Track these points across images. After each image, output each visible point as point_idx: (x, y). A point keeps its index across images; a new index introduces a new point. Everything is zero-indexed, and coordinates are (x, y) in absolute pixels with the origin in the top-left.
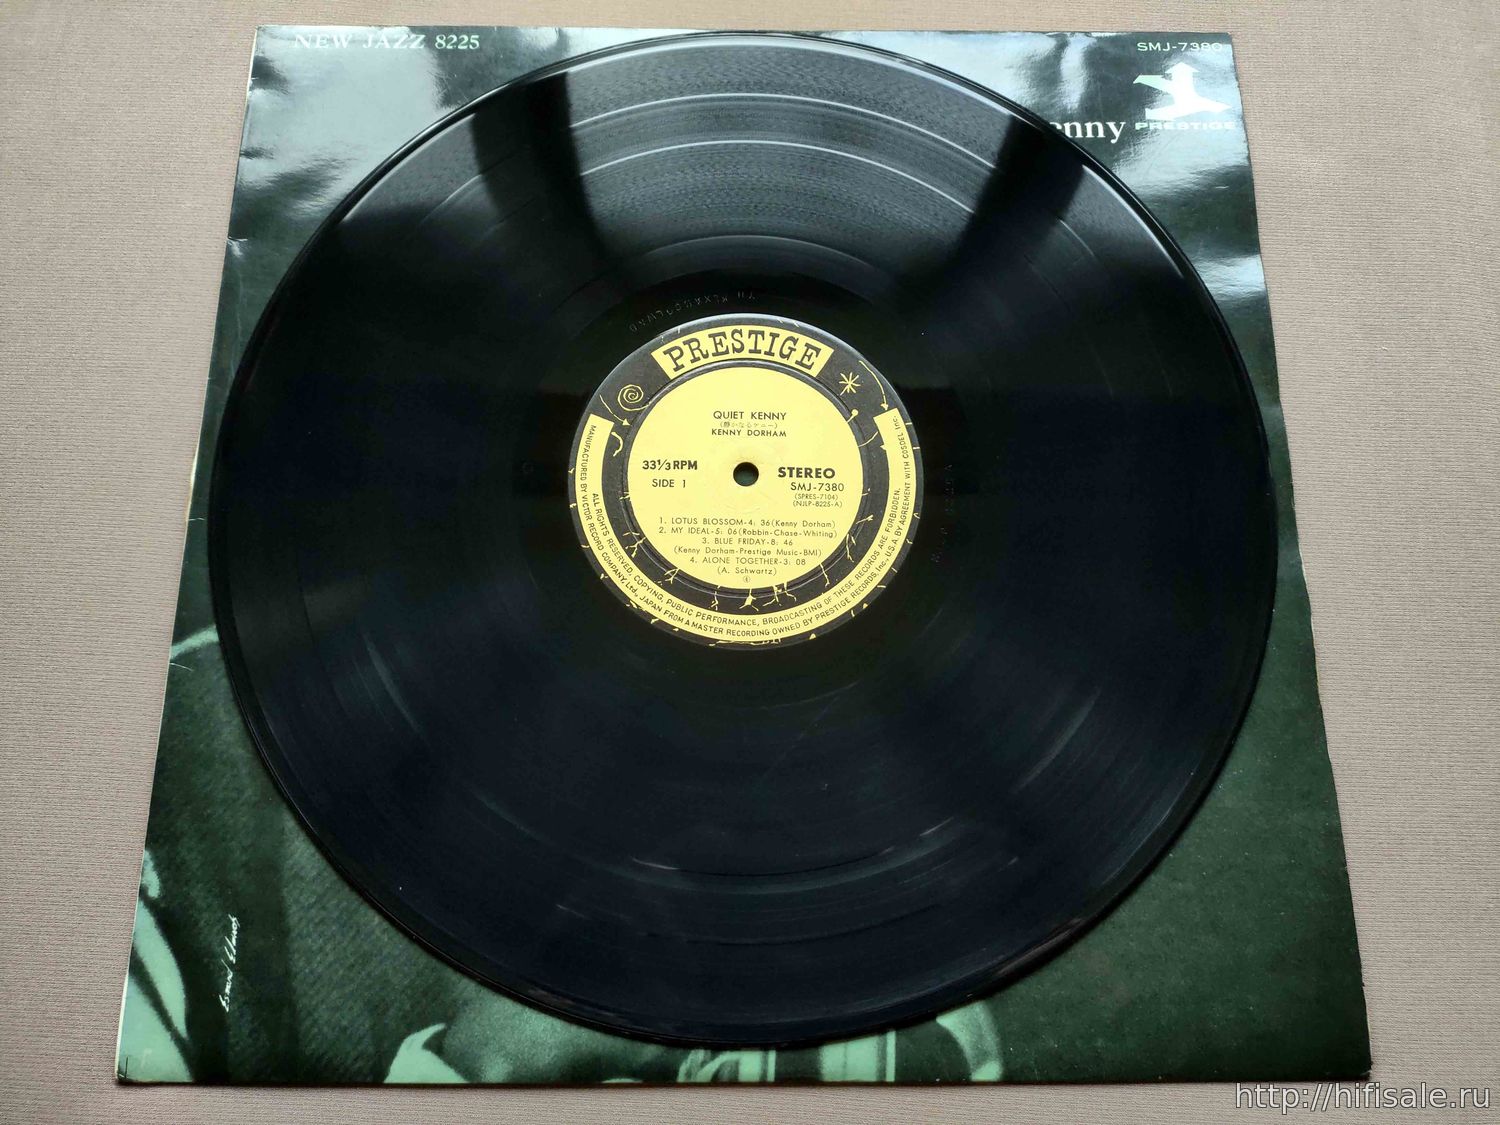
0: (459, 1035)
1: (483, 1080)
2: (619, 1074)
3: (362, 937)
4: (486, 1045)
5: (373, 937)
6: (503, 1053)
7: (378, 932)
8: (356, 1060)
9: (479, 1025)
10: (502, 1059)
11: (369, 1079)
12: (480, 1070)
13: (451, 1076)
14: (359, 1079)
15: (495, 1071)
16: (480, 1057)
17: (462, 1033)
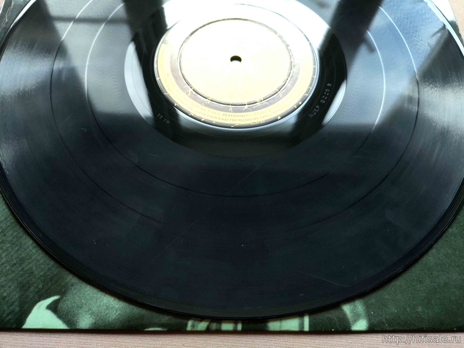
0: (67, 302)
1: (78, 327)
2: (154, 325)
3: (22, 250)
4: (81, 308)
5: (28, 250)
6: (90, 312)
7: (31, 248)
8: (8, 315)
9: (78, 297)
10: (89, 316)
11: (14, 326)
12: (76, 322)
13: (61, 325)
14: (8, 326)
15: (85, 322)
16: (77, 314)
17: (68, 301)
